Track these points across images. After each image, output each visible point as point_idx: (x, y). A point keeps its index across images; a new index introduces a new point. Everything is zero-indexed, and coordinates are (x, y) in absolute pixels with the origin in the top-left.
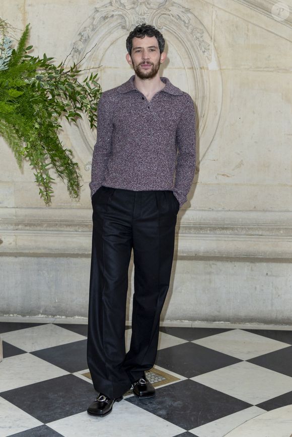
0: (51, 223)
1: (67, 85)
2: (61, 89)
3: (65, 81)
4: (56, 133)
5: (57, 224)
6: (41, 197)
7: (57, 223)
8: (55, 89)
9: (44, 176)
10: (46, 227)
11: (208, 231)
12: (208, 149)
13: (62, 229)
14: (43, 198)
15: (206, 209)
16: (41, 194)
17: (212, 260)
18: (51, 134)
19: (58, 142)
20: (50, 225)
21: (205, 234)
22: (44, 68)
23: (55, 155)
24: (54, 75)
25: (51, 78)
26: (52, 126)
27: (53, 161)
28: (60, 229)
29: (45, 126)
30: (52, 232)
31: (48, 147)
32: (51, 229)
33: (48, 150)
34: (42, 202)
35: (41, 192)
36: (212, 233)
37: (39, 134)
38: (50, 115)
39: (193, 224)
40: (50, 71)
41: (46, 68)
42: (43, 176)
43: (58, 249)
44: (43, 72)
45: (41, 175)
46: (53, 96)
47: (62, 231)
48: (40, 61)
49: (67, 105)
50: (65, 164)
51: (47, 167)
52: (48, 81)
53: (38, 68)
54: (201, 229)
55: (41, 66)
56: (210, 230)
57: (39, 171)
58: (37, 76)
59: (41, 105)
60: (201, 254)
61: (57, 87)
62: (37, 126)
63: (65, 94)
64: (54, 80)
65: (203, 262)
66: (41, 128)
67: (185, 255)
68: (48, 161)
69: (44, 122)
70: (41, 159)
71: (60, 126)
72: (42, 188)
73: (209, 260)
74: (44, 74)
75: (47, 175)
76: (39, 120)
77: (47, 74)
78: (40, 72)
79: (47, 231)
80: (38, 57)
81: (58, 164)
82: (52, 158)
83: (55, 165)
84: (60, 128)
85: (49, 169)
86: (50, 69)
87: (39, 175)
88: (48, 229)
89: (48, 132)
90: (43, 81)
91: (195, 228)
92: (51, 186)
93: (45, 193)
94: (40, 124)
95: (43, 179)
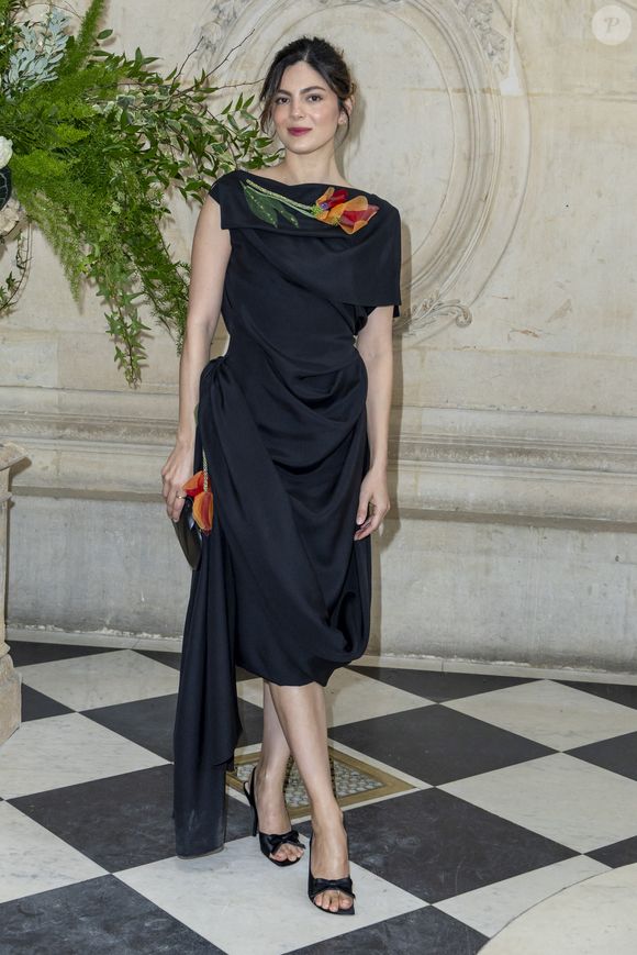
0: (138, 425)
1: (185, 118)
2: (173, 129)
3: (182, 110)
4: (157, 226)
5: (148, 429)
6: (119, 368)
7: (150, 426)
8: (159, 127)
9: (128, 321)
10: (125, 434)
11: (487, 458)
12: (492, 273)
13: (161, 440)
14: (123, 369)
15: (483, 406)
16: (119, 360)
17: (494, 523)
18: (144, 227)
19: (160, 246)
20: (133, 431)
21: (479, 463)
22: (136, 79)
23: (153, 275)
24: (157, 95)
25: (150, 102)
26: (149, 210)
27: (149, 287)
28: (155, 439)
29: (134, 208)
30: (139, 446)
31: (138, 255)
32: (136, 439)
33: (137, 263)
34: (121, 378)
35: (119, 354)
36: (495, 461)
37: (120, 227)
38: (145, 184)
39: (454, 441)
40: (149, 88)
41: (140, 80)
42: (125, 321)
43: (150, 485)
44: (133, 88)
45: (121, 319)
46: (154, 143)
47: (161, 445)
48: (127, 64)
49: (185, 164)
50: (175, 296)
51: (133, 302)
52: (143, 109)
53: (123, 80)
54: (471, 451)
55: (129, 76)
56: (491, 455)
57: (116, 309)
58: (120, 98)
59: (126, 163)
60: (469, 509)
61: (162, 123)
62: (116, 208)
63: (180, 140)
64: (156, 107)
65: (474, 525)
66: (124, 212)
67: (432, 508)
68: (138, 287)
69: (131, 200)
70: (123, 282)
71: (167, 210)
72: (123, 347)
73: (487, 522)
74: (135, 94)
75: (134, 318)
76: (120, 195)
77: (141, 94)
78: (127, 89)
79: (126, 443)
80: (124, 56)
81: (159, 294)
82: (147, 281)
83: (152, 296)
84: (166, 214)
85: (139, 304)
86: (149, 82)
87: (116, 318)
88: (129, 438)
89: (139, 223)
90: (131, 109)
91: (457, 449)
92: (142, 345)
93: (128, 359)
94: (123, 205)
95: (125, 326)
